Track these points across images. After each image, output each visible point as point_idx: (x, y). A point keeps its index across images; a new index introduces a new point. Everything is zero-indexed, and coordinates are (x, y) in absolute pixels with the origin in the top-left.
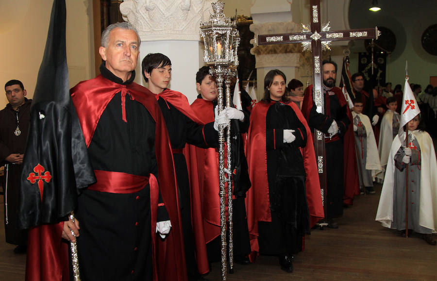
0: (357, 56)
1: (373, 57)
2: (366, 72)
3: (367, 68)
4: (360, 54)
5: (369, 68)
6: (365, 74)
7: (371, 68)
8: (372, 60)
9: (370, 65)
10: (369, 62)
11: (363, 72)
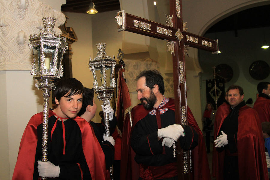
0: (205, 82)
1: (215, 83)
2: (212, 93)
3: (212, 90)
4: (207, 81)
5: (213, 90)
6: (211, 94)
7: (215, 90)
8: (215, 84)
9: (214, 88)
10: (213, 86)
11: (209, 93)
